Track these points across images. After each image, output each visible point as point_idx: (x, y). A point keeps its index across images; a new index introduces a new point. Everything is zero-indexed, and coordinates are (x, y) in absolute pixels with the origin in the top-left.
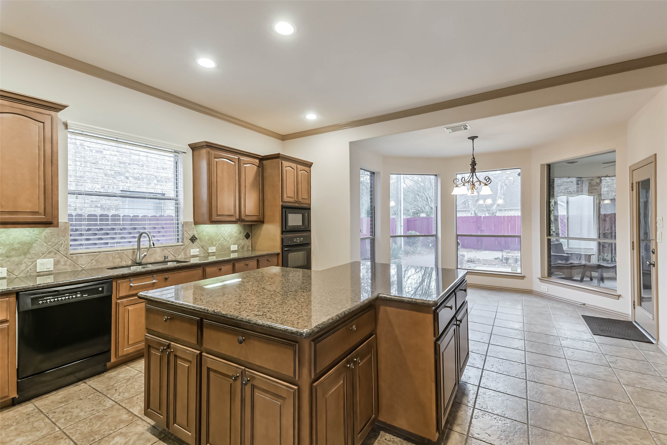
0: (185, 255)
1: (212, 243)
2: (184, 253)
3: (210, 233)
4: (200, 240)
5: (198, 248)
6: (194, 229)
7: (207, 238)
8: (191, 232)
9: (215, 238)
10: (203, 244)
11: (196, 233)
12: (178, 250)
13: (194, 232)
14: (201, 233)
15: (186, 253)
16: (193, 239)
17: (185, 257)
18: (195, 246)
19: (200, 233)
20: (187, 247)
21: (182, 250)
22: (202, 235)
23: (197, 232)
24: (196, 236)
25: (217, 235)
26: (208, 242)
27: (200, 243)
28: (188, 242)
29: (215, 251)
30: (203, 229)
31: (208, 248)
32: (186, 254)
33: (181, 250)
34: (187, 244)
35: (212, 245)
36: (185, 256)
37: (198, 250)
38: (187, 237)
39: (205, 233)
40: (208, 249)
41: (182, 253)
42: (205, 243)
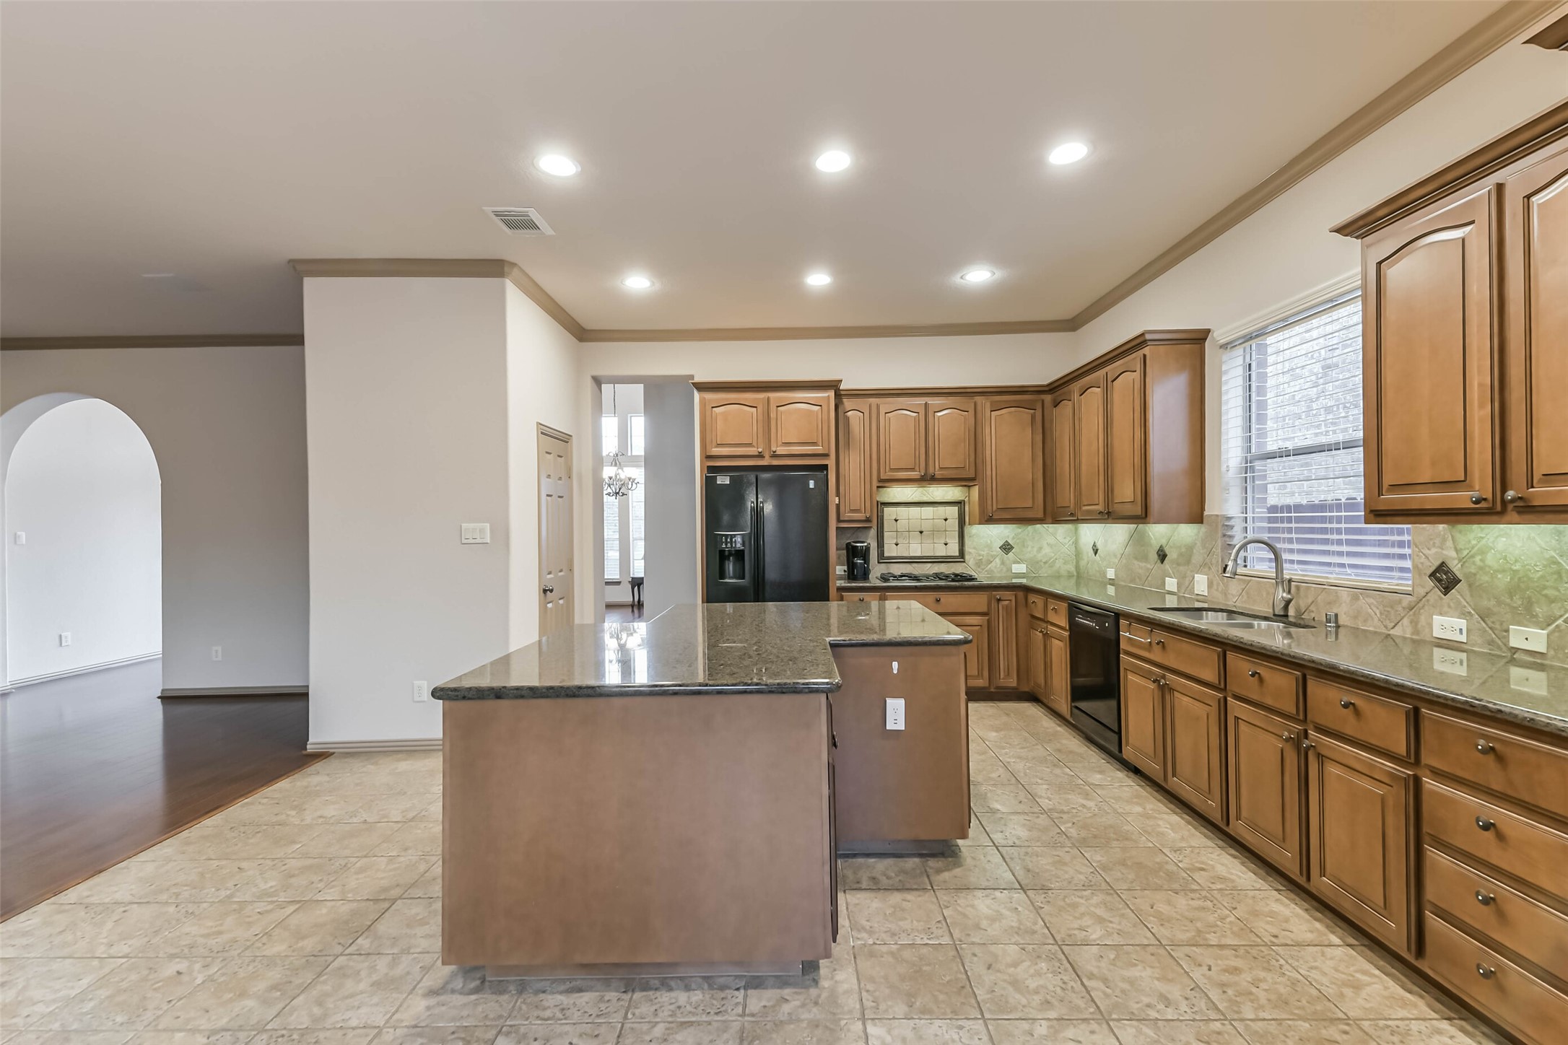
0: (1416, 632)
1: (1529, 605)
2: (1411, 622)
3: (1516, 561)
4: (1470, 586)
5: (1464, 615)
6: (1444, 540)
7: (1504, 580)
8: (1434, 550)
9: (1545, 588)
10: (1486, 603)
11: (1453, 554)
12: (1392, 607)
13: (1444, 552)
14: (1478, 559)
15: (1417, 623)
16: (1445, 579)
17: (1414, 637)
18: (1449, 606)
19: (1473, 557)
20: (1420, 605)
21: (1404, 608)
22: (1481, 568)
23: (1457, 551)
24: (1456, 567)
25: (1559, 573)
26: (1508, 601)
27: (1472, 596)
28: (1423, 587)
29: (1544, 650)
30: (1484, 542)
31: (1505, 627)
32: (1419, 626)
33: (1400, 609)
34: (1422, 592)
35: (1527, 615)
36: (1413, 634)
37: (1462, 623)
38: (1420, 566)
39: (1491, 560)
40: (1507, 631)
41: (1406, 621)
42: (1493, 602)
